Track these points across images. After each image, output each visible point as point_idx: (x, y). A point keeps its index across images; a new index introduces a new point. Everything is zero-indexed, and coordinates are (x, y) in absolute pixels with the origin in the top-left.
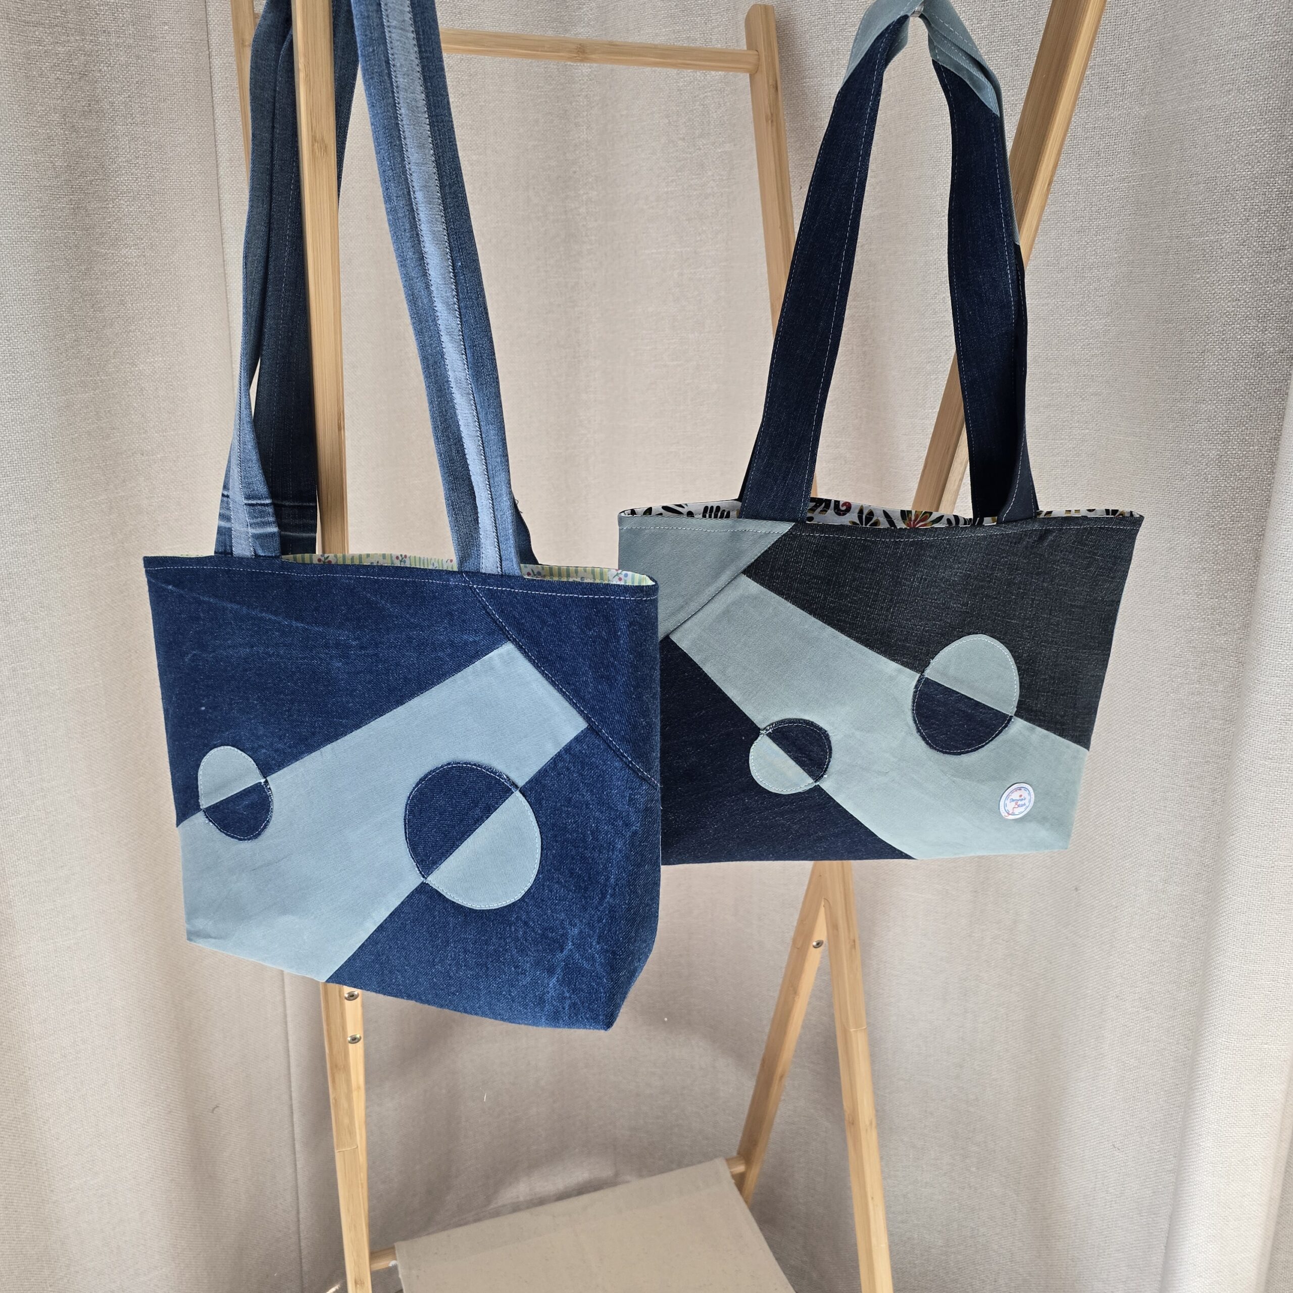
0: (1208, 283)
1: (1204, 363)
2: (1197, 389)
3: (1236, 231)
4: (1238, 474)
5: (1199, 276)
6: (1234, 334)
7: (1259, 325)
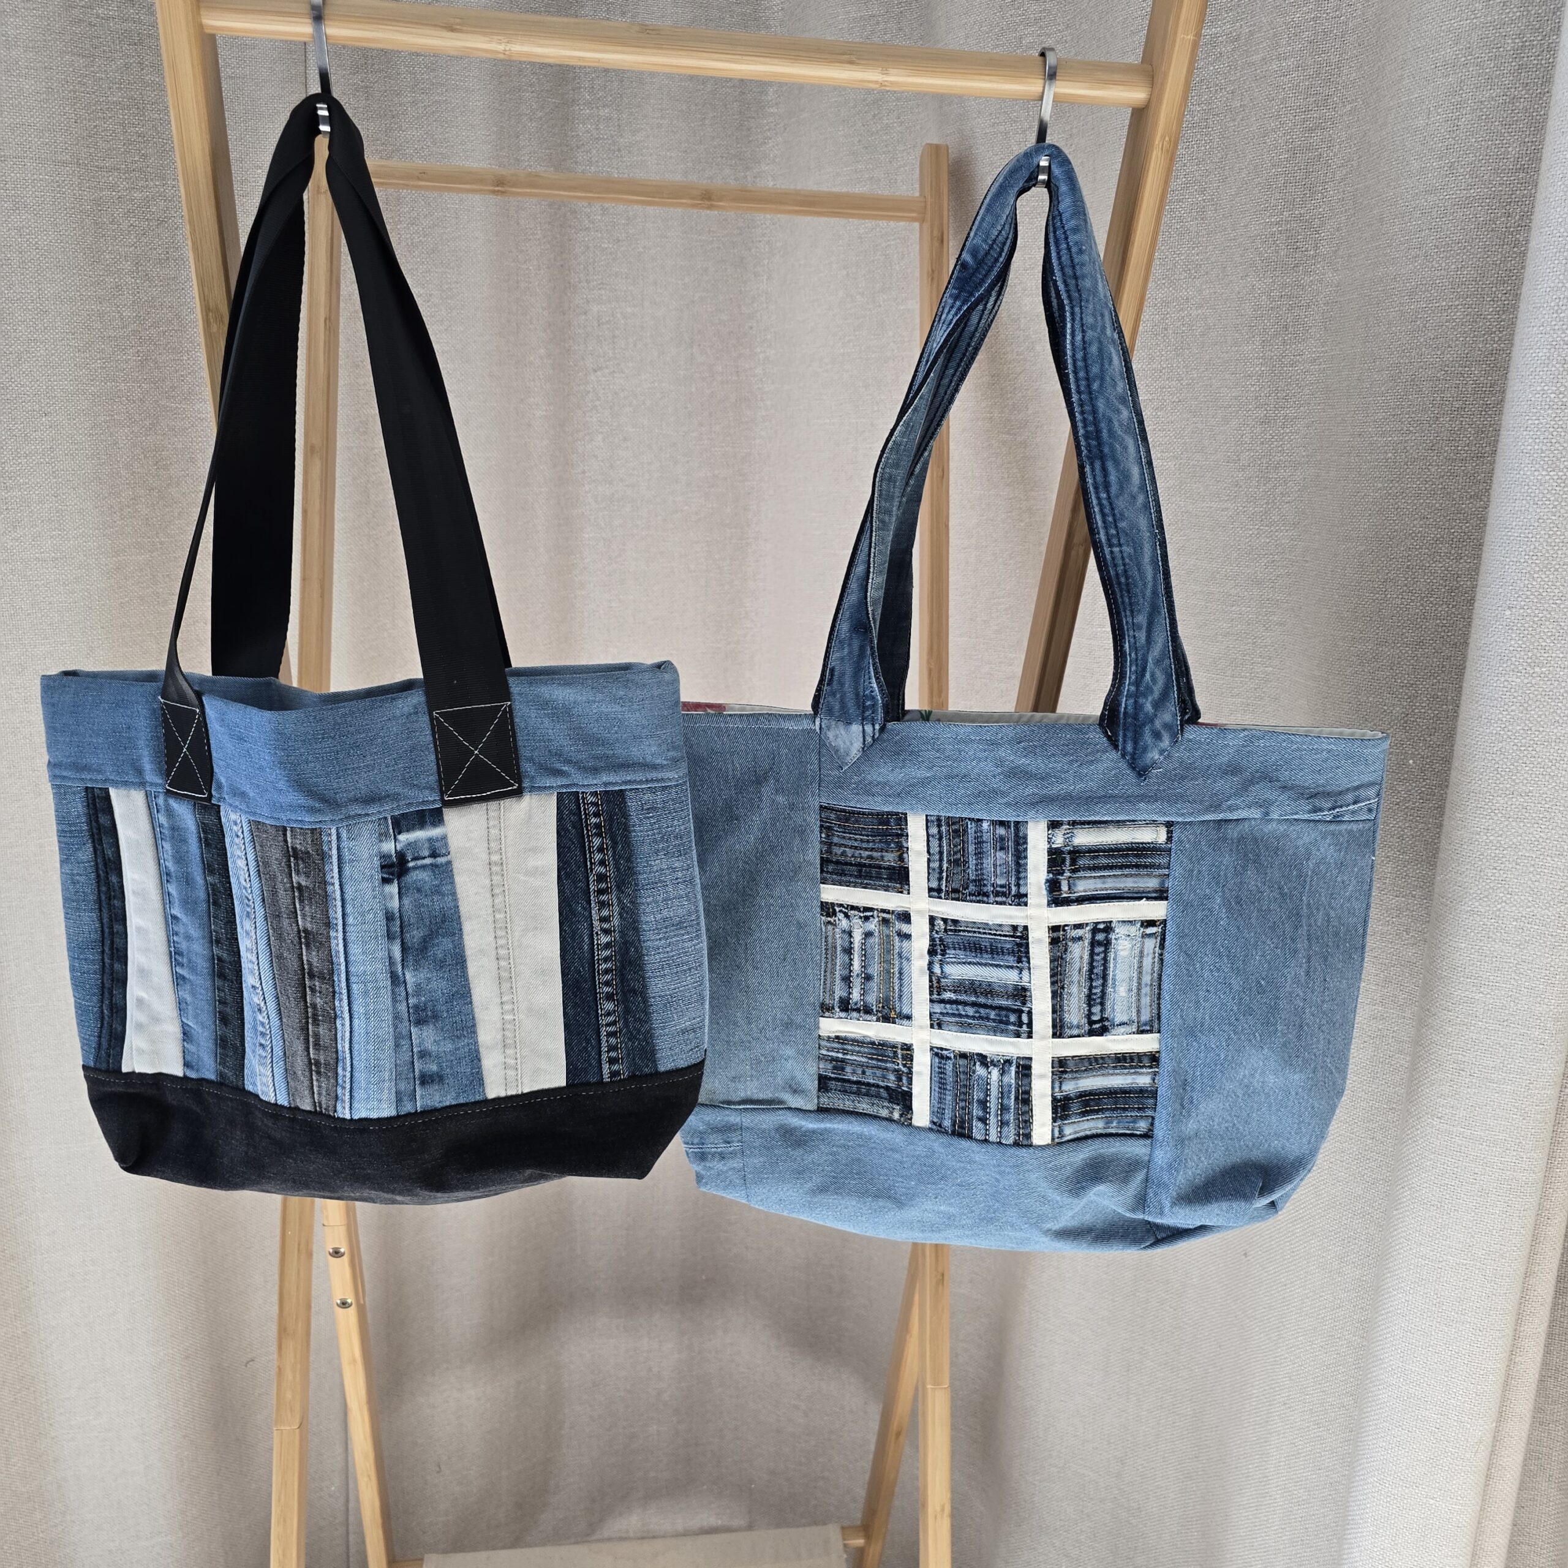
0: (1390, 494)
1: (1386, 595)
2: (1378, 628)
3: (1423, 432)
4: (1429, 739)
5: (1380, 485)
6: (1421, 561)
7: (1453, 552)
